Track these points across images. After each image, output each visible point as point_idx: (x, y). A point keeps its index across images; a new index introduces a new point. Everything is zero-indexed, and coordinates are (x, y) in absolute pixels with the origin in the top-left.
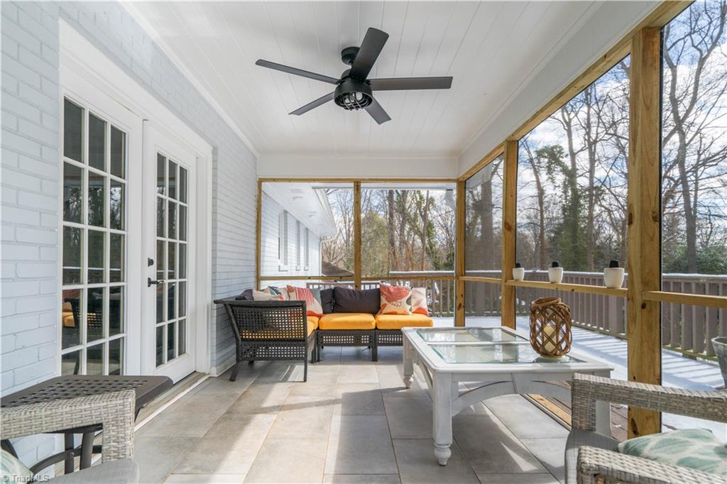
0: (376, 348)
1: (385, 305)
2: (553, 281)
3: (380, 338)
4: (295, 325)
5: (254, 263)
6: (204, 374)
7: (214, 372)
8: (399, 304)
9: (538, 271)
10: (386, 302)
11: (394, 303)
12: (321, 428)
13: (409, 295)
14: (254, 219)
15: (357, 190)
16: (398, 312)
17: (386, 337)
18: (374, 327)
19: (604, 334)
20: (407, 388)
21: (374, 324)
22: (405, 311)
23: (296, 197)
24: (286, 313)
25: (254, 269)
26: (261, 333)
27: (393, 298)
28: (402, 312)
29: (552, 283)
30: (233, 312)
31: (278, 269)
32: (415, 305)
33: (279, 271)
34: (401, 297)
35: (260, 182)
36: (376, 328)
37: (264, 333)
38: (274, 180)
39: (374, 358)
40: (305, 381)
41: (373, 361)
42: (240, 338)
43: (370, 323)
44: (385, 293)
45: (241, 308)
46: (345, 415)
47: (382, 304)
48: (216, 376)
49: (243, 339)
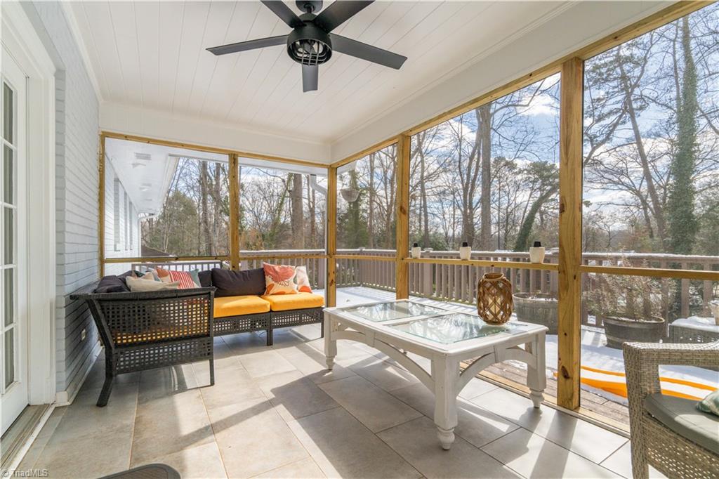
0: (271, 331)
1: (272, 286)
2: (464, 258)
3: (276, 321)
4: (197, 317)
5: (96, 241)
6: (46, 406)
7: (64, 399)
8: (287, 284)
9: (364, 250)
10: (273, 282)
11: (282, 282)
12: (289, 444)
13: (295, 275)
14: (97, 184)
15: (234, 163)
16: (286, 291)
17: (282, 319)
18: (269, 310)
19: (420, 297)
20: (330, 370)
21: (269, 306)
22: (293, 291)
23: (138, 164)
24: (183, 305)
25: (97, 248)
26: (147, 334)
27: (279, 278)
28: (290, 292)
29: (463, 260)
30: (102, 309)
31: (113, 249)
32: (300, 284)
33: (115, 250)
34: (288, 276)
35: (104, 136)
36: (271, 311)
37: (152, 333)
38: (126, 137)
39: (269, 342)
40: (212, 383)
41: (268, 345)
42: (112, 343)
43: (265, 306)
44: (271, 273)
45: (115, 304)
46: (299, 418)
47: (267, 285)
48: (69, 403)
49: (117, 346)
